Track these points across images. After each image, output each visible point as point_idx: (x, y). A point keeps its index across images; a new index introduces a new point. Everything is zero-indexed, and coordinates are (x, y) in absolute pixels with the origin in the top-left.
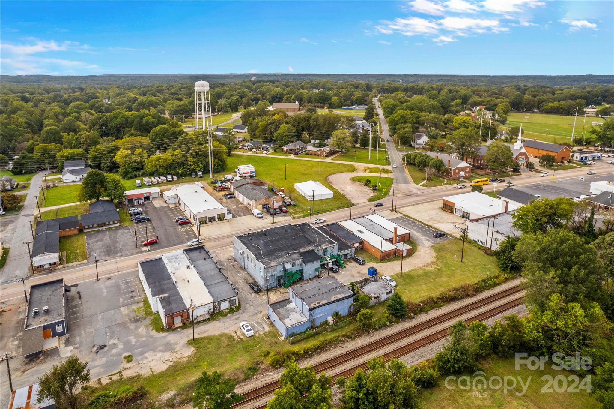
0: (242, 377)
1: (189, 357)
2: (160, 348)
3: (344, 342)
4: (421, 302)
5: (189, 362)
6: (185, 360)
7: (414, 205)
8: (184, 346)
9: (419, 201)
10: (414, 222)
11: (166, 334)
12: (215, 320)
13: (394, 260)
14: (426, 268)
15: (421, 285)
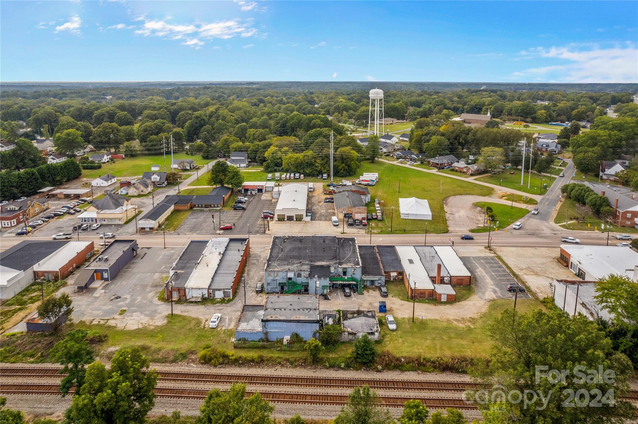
0: (171, 358)
1: (157, 326)
2: (147, 312)
3: (283, 366)
4: (404, 357)
5: (152, 331)
6: (152, 327)
7: (524, 247)
8: (162, 317)
9: (537, 243)
10: (500, 267)
11: (163, 303)
12: (204, 304)
13: (426, 303)
14: (455, 323)
15: (426, 339)
